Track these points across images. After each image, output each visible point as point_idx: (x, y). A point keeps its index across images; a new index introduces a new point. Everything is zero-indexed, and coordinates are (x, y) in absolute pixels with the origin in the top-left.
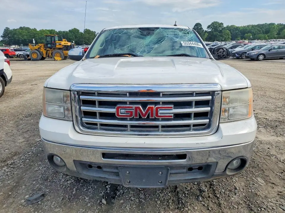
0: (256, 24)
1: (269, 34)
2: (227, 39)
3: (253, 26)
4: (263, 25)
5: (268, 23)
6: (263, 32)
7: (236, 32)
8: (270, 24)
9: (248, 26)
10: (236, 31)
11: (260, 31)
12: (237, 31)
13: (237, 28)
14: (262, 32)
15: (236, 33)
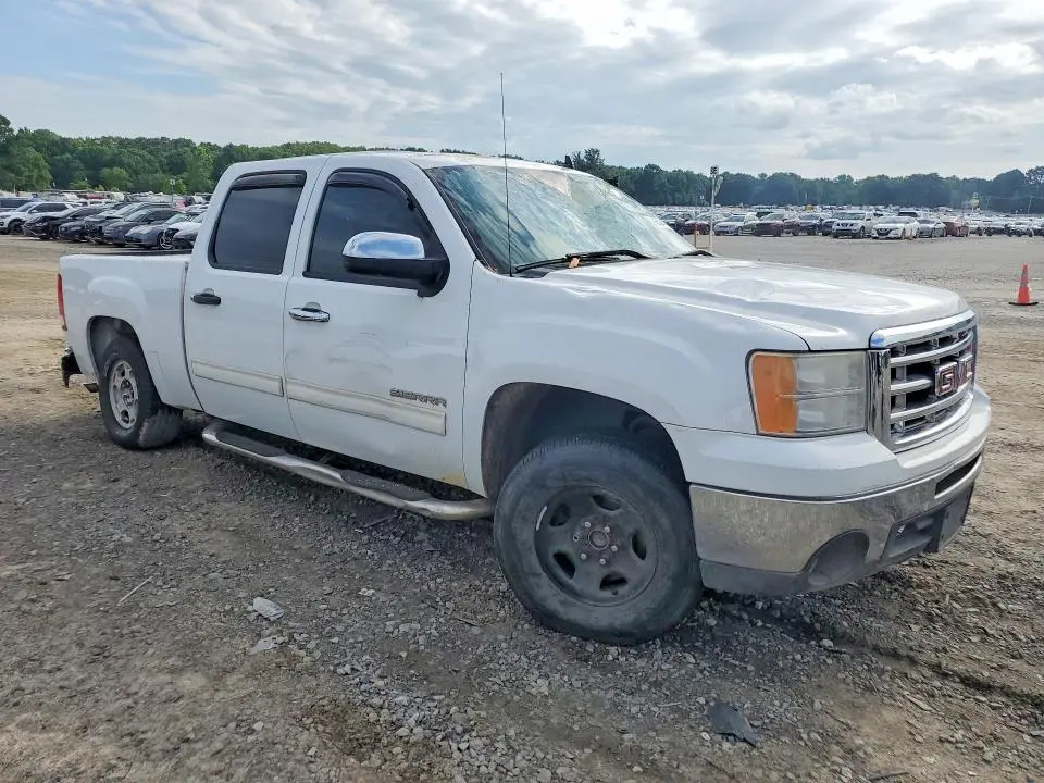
0: (133, 136)
1: (185, 175)
2: (34, 182)
3: (123, 143)
4: (155, 142)
5: (173, 136)
6: (161, 167)
7: (64, 156)
8: (177, 142)
9: (106, 141)
10: (63, 153)
11: (149, 162)
12: (68, 155)
13: (64, 145)
14: (157, 165)
15: (67, 163)
